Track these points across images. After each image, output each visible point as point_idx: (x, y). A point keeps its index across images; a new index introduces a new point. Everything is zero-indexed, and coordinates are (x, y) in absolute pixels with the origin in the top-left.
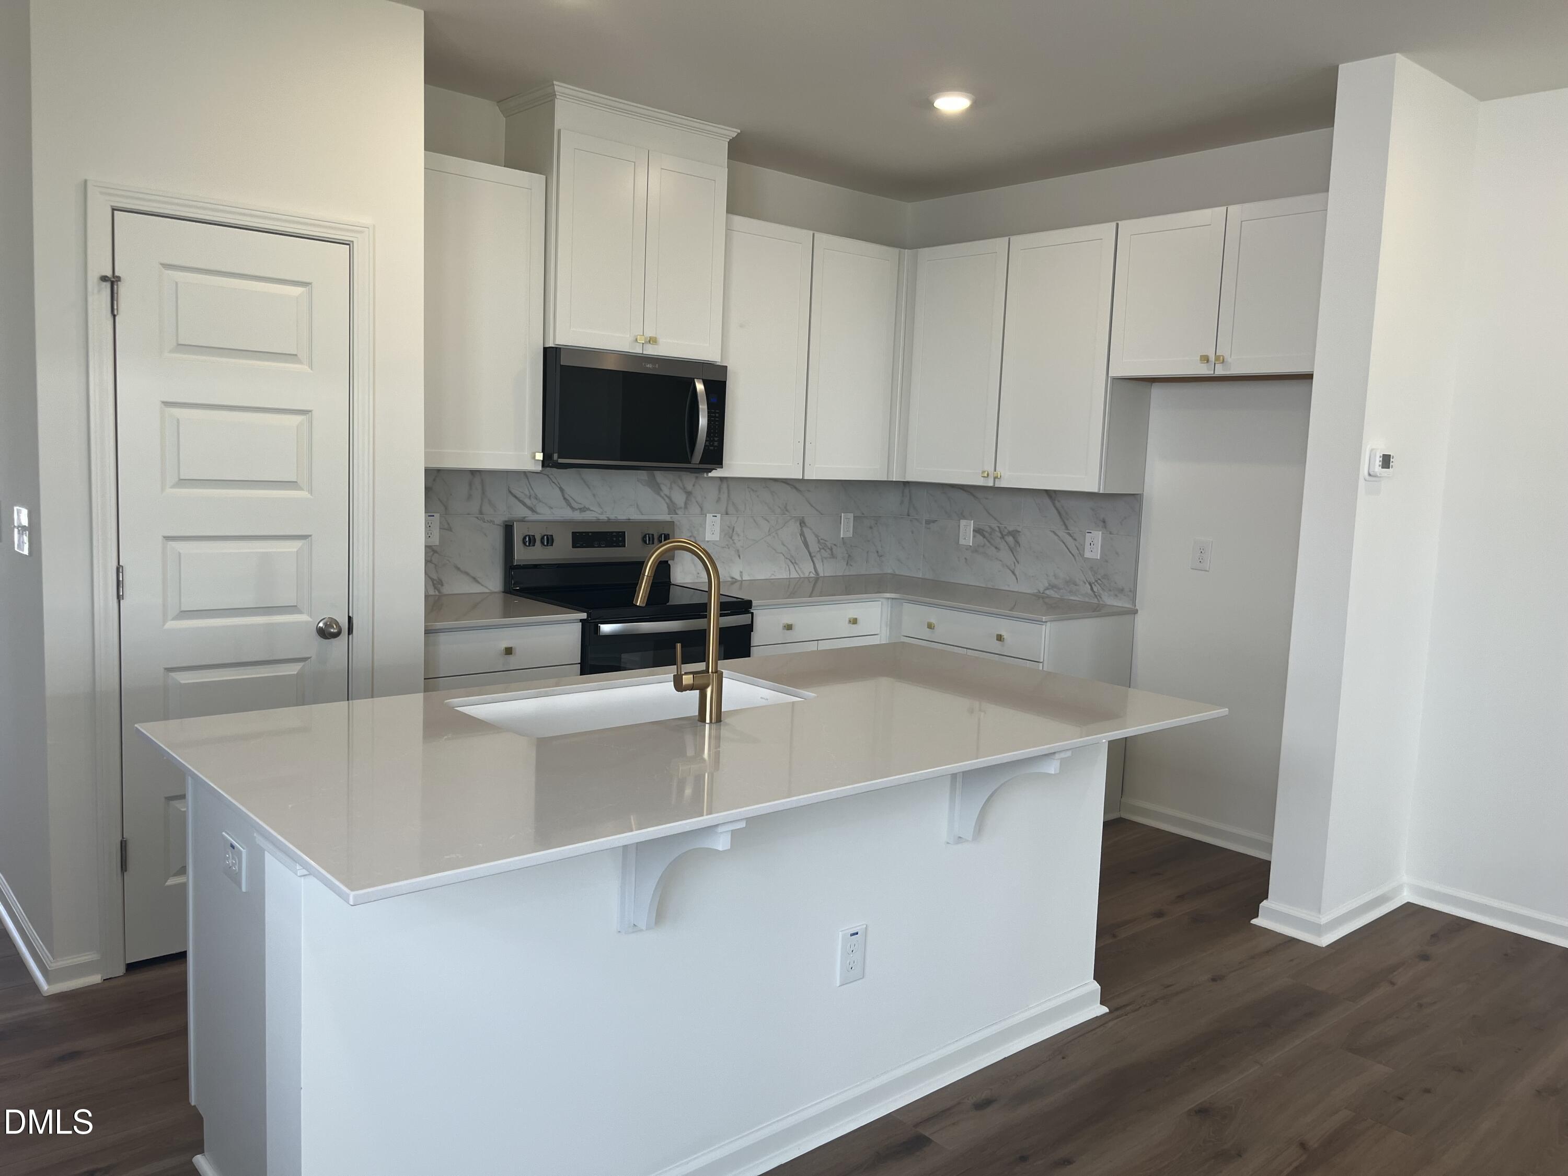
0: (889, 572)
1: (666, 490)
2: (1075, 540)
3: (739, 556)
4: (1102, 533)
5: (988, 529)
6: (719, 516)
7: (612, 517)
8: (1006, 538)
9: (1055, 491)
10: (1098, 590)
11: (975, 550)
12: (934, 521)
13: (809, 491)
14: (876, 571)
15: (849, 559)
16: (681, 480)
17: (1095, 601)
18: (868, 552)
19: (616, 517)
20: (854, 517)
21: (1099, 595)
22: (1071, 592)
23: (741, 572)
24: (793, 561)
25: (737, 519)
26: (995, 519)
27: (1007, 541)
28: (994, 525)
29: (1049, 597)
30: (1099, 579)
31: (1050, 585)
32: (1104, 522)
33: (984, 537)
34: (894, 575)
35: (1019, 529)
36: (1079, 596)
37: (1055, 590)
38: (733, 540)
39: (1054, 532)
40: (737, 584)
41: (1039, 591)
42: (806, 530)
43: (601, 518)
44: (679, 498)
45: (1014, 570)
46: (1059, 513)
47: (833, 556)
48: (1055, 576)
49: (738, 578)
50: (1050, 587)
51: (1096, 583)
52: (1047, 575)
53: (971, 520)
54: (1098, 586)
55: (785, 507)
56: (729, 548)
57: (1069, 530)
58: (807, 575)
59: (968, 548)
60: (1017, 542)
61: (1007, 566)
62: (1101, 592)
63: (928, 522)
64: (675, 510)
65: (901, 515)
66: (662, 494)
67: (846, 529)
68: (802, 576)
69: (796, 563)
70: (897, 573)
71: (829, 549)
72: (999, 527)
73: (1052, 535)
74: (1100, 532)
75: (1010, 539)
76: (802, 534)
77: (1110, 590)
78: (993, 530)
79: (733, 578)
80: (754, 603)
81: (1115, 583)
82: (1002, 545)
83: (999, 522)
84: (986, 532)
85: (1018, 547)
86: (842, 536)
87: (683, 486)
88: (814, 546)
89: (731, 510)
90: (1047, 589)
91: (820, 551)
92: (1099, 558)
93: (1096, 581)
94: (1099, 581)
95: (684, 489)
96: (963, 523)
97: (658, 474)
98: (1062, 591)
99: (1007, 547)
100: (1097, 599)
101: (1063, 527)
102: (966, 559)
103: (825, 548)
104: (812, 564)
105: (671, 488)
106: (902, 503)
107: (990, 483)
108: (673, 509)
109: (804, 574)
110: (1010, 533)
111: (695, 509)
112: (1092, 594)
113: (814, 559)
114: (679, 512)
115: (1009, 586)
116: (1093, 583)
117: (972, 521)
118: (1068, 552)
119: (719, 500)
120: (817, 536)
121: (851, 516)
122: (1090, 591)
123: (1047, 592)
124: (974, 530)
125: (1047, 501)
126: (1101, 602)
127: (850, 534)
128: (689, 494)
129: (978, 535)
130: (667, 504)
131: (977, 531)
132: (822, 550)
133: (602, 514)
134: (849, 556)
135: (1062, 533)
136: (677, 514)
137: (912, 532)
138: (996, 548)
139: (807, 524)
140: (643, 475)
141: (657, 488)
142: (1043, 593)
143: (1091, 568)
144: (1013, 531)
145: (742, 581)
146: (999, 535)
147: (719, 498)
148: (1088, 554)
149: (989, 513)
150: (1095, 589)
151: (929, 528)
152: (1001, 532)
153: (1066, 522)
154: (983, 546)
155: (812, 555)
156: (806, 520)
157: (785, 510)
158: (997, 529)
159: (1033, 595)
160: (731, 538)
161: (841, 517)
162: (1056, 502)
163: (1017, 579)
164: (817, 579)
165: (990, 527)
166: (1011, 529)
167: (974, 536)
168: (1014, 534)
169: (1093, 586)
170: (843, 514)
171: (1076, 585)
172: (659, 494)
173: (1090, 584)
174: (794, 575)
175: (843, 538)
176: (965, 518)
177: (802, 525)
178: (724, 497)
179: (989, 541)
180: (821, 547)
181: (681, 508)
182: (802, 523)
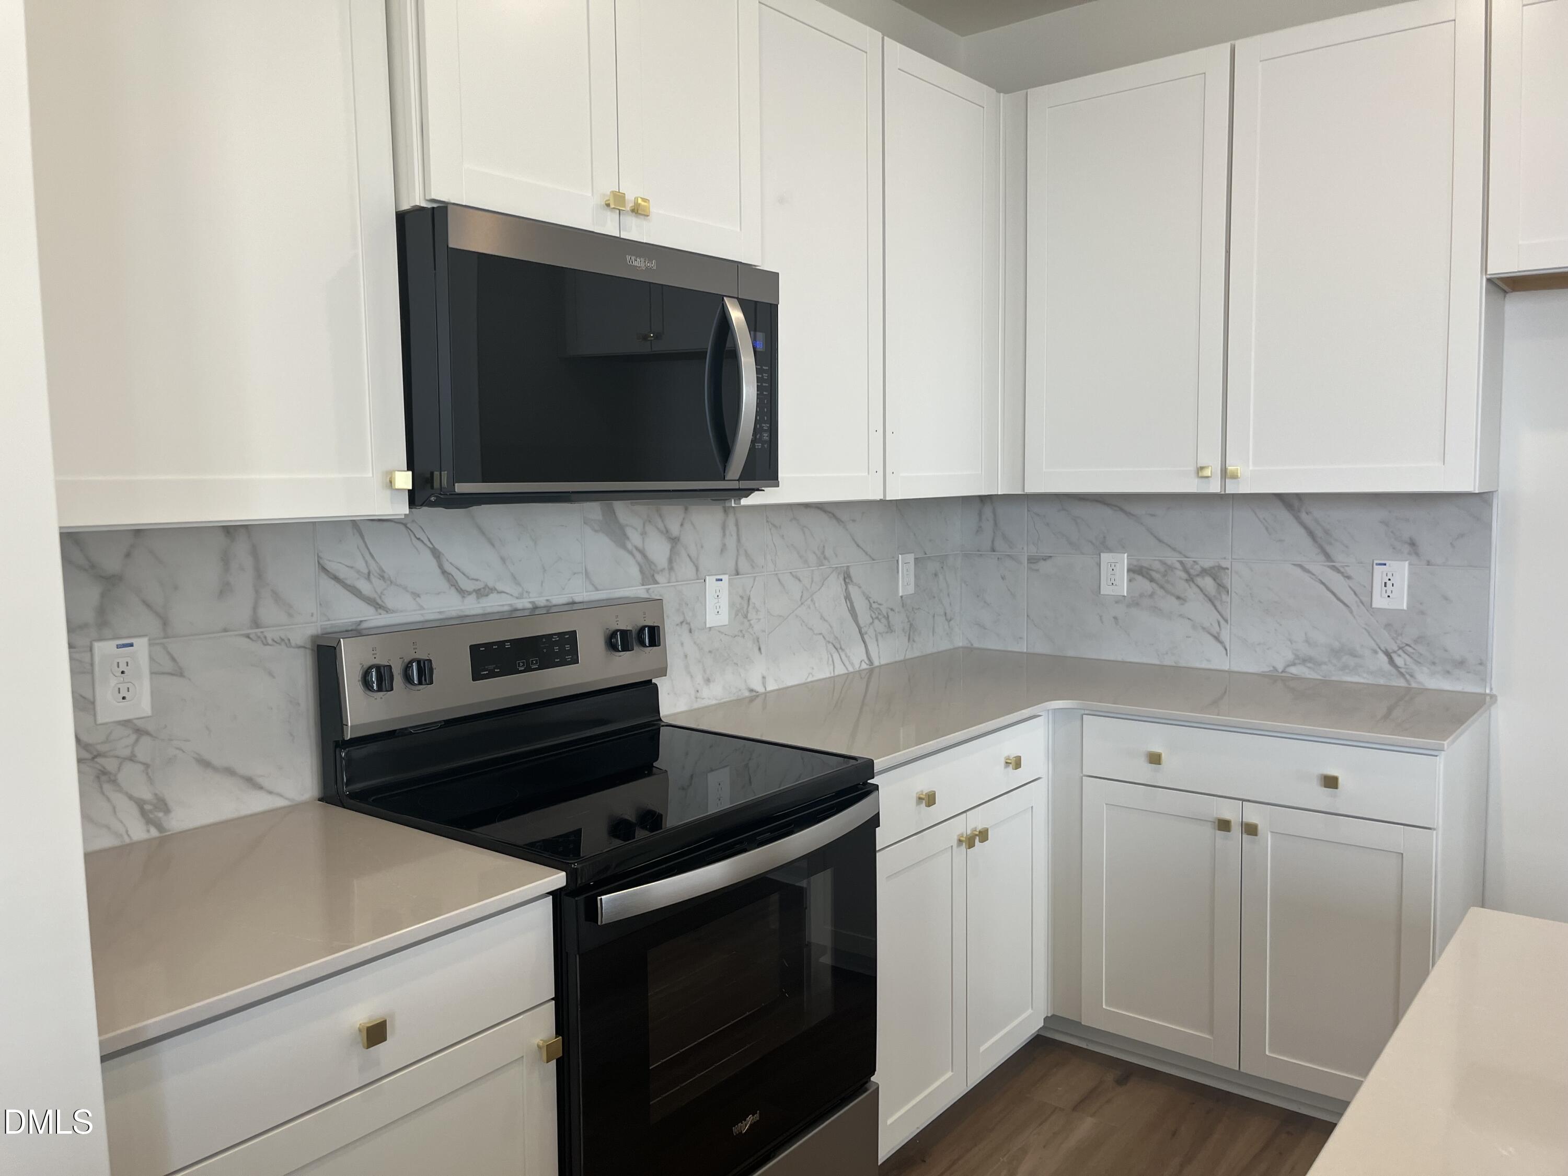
0: (961, 644)
1: (635, 537)
2: (1349, 577)
3: (760, 649)
4: (1410, 564)
5: (1157, 565)
6: (725, 578)
7: (541, 601)
8: (1199, 580)
9: (1299, 496)
10: (1405, 664)
11: (1133, 602)
12: (1045, 559)
13: (854, 521)
14: (944, 645)
15: (911, 631)
16: (661, 516)
17: (1402, 683)
18: (934, 616)
19: (547, 600)
20: (916, 559)
21: (1408, 673)
22: (1344, 668)
23: (764, 678)
24: (838, 646)
25: (754, 580)
26: (1174, 549)
27: (1201, 586)
28: (1173, 559)
29: (1296, 678)
30: (1407, 645)
31: (1297, 657)
32: (1412, 544)
33: (1152, 580)
34: (969, 650)
35: (1225, 564)
36: (1365, 675)
37: (1309, 665)
38: (749, 621)
39: (1301, 566)
40: (759, 701)
41: (1274, 667)
42: (854, 591)
43: (520, 606)
44: (658, 550)
45: (1218, 633)
46: (1311, 534)
47: (890, 629)
48: (1307, 641)
49: (760, 689)
50: (1297, 661)
51: (1400, 652)
52: (1291, 641)
53: (1125, 553)
54: (1406, 657)
55: (823, 553)
56: (743, 636)
57: (1333, 561)
58: (858, 669)
59: (1119, 600)
60: (1221, 586)
61: (1204, 628)
62: (1414, 667)
63: (1032, 560)
64: (653, 576)
65: (978, 551)
66: (630, 546)
67: (905, 584)
68: (851, 669)
69: (841, 648)
70: (976, 645)
71: (884, 617)
72: (1181, 563)
73: (1298, 571)
74: (1407, 563)
75: (1208, 583)
76: (848, 597)
77: (1434, 663)
78: (1171, 568)
79: (752, 690)
80: (878, 764)
81: (1446, 651)
82: (1191, 592)
83: (1180, 553)
84: (1157, 572)
85: (1224, 597)
86: (900, 595)
87: (665, 527)
88: (864, 616)
89: (744, 565)
90: (1294, 664)
91: (872, 623)
92: (1405, 608)
93: (1400, 648)
94: (1408, 648)
95: (666, 533)
96: (1106, 557)
97: (620, 507)
98: (1324, 667)
99: (1201, 597)
100: (1406, 679)
101: (1321, 558)
102: (1115, 618)
103: (880, 617)
104: (863, 645)
105: (644, 534)
106: (979, 530)
107: (1214, 487)
108: (648, 574)
109: (852, 664)
110: (1204, 572)
111: (685, 569)
112: (1394, 671)
113: (866, 637)
114: (658, 577)
115: (1209, 661)
116: (1395, 652)
117: (1126, 555)
118: (1335, 599)
119: (723, 549)
120: (868, 598)
121: (910, 558)
122: (1387, 667)
123: (1293, 670)
124: (1129, 570)
125: (1284, 515)
126: (1414, 685)
127: (911, 589)
128: (674, 541)
129: (1139, 578)
130: (639, 564)
131: (1136, 571)
132: (876, 621)
133: (520, 597)
134: (911, 625)
135: (1319, 567)
136: (657, 583)
137: (1003, 578)
138: (1178, 598)
139: (854, 580)
140: (594, 509)
141: (619, 536)
142: (1283, 672)
143: (1388, 626)
144: (1213, 568)
145: (766, 694)
146: (1184, 575)
147: (724, 545)
148: (1379, 602)
149: (1160, 541)
150: (1399, 661)
151: (1037, 570)
152: (1186, 571)
153: (1328, 549)
154: (1152, 596)
155: (863, 631)
156: (852, 572)
157: (822, 558)
158: (1178, 565)
159: (1262, 675)
160: (746, 617)
161: (898, 561)
162: (1303, 516)
163: (1226, 650)
164: (871, 671)
165: (1163, 563)
166: (1207, 564)
167: (1130, 580)
168: (1215, 573)
169: (1394, 656)
170: (900, 556)
171: (1355, 656)
172: (624, 547)
173: (1387, 654)
174: (840, 670)
175: (902, 597)
176: (1110, 550)
177: (847, 580)
178: (731, 542)
179: (1162, 587)
180: (874, 616)
181: (663, 570)
182: (847, 578)
